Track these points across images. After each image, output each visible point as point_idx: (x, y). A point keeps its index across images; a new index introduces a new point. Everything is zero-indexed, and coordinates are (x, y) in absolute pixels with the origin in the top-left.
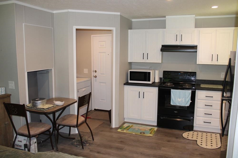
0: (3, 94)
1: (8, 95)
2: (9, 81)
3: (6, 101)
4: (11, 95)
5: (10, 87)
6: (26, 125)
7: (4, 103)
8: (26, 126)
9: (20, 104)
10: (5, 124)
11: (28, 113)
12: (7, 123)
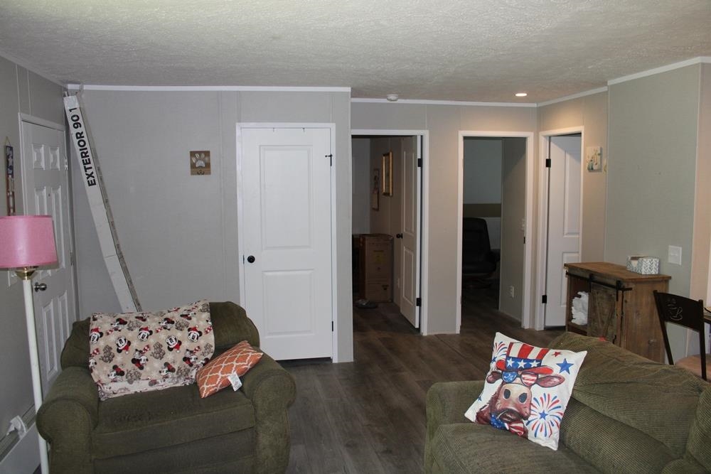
0: (654, 273)
1: (663, 278)
2: (670, 246)
3: (660, 289)
4: (670, 278)
5: (671, 260)
6: (700, 356)
7: (655, 293)
8: (699, 360)
9: (691, 298)
10: (649, 342)
11: (707, 326)
12: (653, 342)
